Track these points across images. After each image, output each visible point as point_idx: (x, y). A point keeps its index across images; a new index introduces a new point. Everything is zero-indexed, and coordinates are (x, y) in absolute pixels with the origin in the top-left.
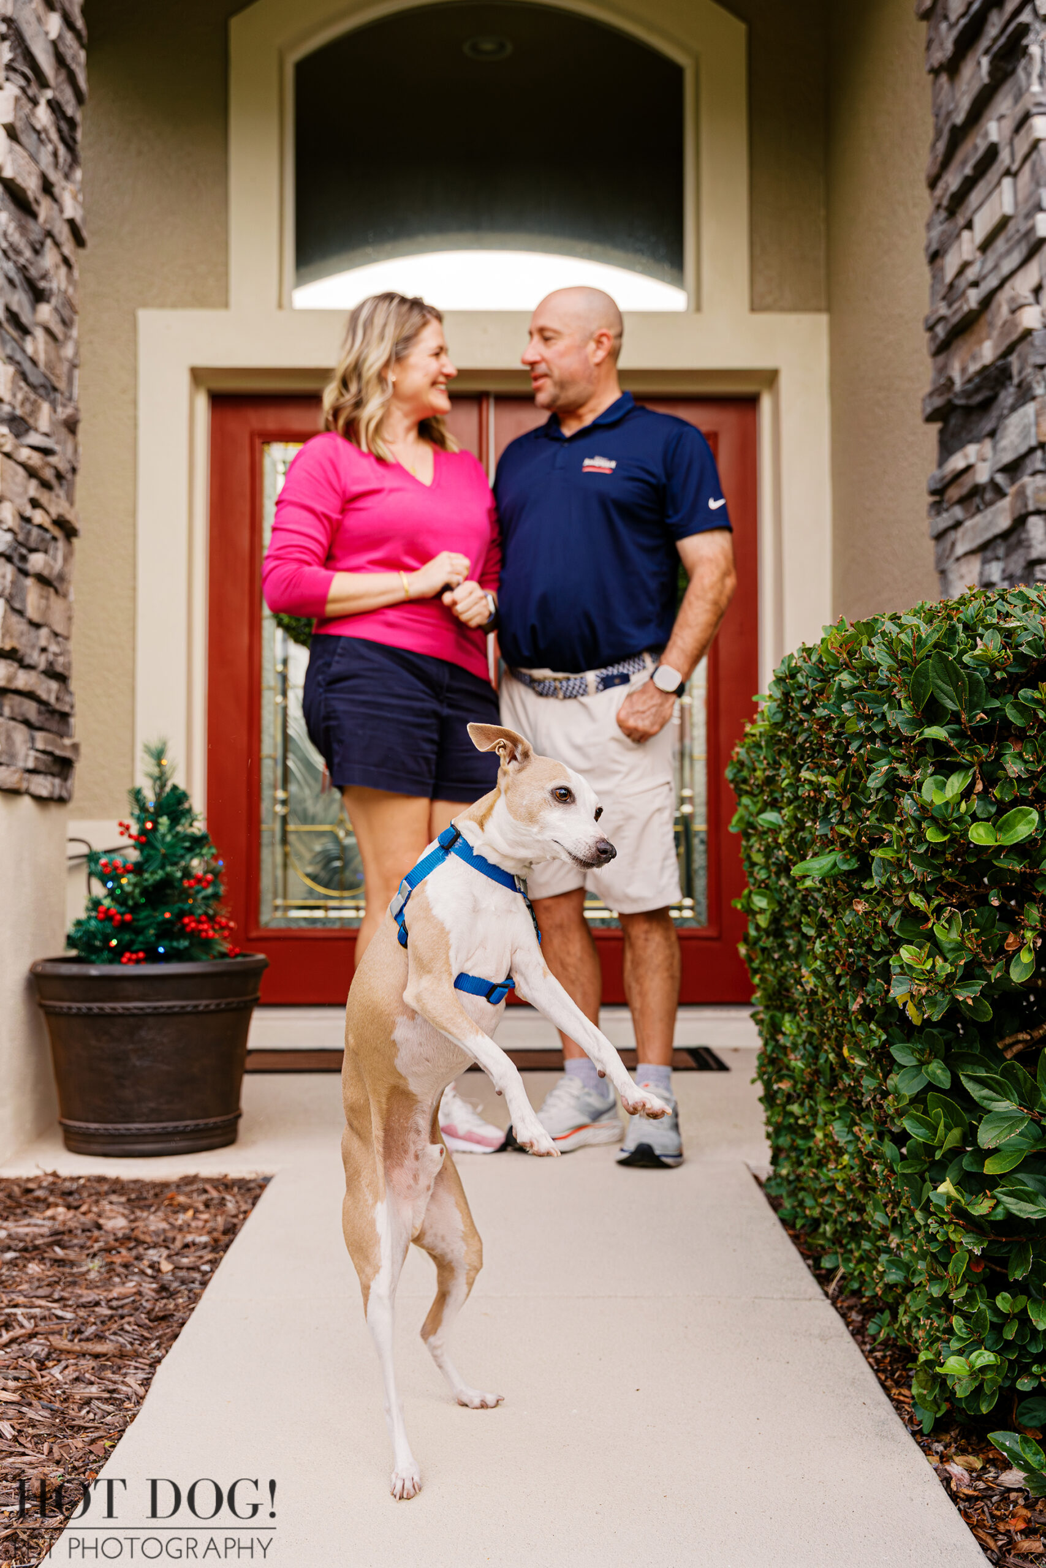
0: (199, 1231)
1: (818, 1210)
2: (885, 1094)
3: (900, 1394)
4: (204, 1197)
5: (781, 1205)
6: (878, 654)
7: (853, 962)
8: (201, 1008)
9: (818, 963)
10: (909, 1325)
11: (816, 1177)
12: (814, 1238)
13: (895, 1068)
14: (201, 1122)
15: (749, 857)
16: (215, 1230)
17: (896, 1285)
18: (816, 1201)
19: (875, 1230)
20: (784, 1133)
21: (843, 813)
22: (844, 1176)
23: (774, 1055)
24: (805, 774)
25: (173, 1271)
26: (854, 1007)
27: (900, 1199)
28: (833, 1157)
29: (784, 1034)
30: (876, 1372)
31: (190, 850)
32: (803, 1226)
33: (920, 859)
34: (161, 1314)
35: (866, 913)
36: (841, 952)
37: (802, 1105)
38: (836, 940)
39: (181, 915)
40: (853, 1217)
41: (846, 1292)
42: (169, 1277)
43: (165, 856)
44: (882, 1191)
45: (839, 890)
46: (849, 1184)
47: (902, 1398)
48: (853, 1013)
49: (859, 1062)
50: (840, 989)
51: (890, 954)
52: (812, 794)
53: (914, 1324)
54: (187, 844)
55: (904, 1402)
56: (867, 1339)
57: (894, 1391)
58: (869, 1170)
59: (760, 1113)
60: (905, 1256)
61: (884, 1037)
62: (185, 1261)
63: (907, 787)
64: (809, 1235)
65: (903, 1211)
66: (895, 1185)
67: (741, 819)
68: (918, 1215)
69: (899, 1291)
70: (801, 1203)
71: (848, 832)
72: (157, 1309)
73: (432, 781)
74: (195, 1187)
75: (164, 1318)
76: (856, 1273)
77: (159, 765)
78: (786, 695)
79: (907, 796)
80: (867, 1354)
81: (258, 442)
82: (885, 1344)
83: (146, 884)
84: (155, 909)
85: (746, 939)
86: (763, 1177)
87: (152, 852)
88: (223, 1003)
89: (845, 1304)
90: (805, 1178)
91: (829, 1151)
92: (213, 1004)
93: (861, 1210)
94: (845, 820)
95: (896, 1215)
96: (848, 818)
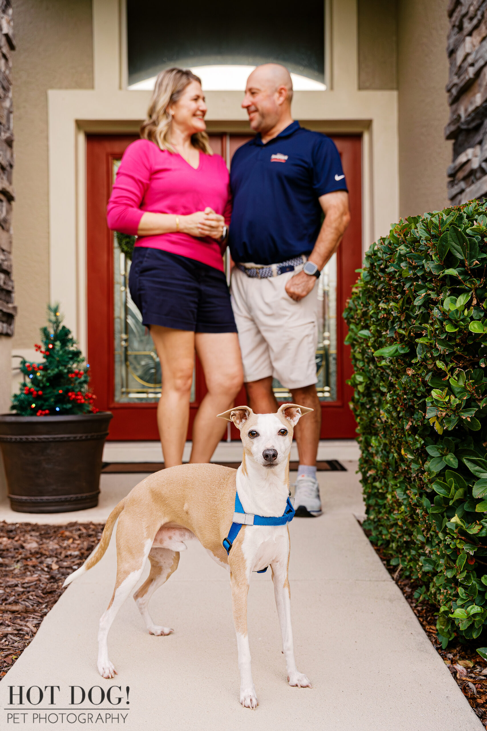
0: (74, 549)
1: (389, 536)
2: (423, 472)
3: (430, 629)
4: (79, 532)
5: (371, 535)
6: (420, 232)
7: (407, 403)
8: (78, 438)
9: (389, 405)
10: (435, 593)
11: (388, 519)
12: (387, 550)
13: (429, 458)
14: (79, 496)
15: (354, 356)
16: (82, 548)
17: (428, 572)
18: (388, 531)
19: (418, 544)
20: (372, 497)
21: (401, 322)
22: (402, 517)
23: (367, 458)
24: (382, 305)
25: (58, 569)
26: (407, 427)
27: (431, 527)
28: (396, 508)
29: (372, 447)
30: (418, 617)
31: (71, 359)
32: (382, 545)
33: (443, 342)
34: (49, 590)
35: (413, 375)
36: (400, 399)
37: (381, 482)
38: (397, 392)
39: (67, 391)
40: (406, 538)
41: (403, 577)
42: (56, 572)
43: (59, 362)
44: (421, 524)
45: (399, 364)
46: (404, 521)
47: (431, 631)
48: (407, 430)
49: (409, 456)
50: (399, 418)
51: (426, 397)
52: (385, 316)
53: (438, 592)
54: (70, 356)
55: (432, 633)
56: (413, 601)
57: (427, 627)
58: (415, 513)
59: (360, 488)
60: (433, 557)
61: (423, 442)
62: (65, 564)
63: (435, 303)
64: (384, 549)
65: (432, 533)
66: (428, 520)
67: (350, 337)
68: (440, 535)
69: (430, 575)
70: (381, 533)
71: (404, 332)
72: (47, 588)
73: (195, 323)
74: (75, 528)
75: (51, 593)
76: (408, 567)
77: (56, 315)
78: (372, 265)
79: (435, 308)
80: (414, 609)
81: (110, 158)
82: (423, 603)
83: (49, 376)
84: (54, 388)
85: (353, 400)
86: (362, 521)
87: (52, 359)
88: (89, 436)
89: (403, 583)
90: (382, 520)
91: (394, 505)
92: (84, 436)
93: (410, 534)
94: (403, 327)
95: (428, 536)
96: (404, 325)
